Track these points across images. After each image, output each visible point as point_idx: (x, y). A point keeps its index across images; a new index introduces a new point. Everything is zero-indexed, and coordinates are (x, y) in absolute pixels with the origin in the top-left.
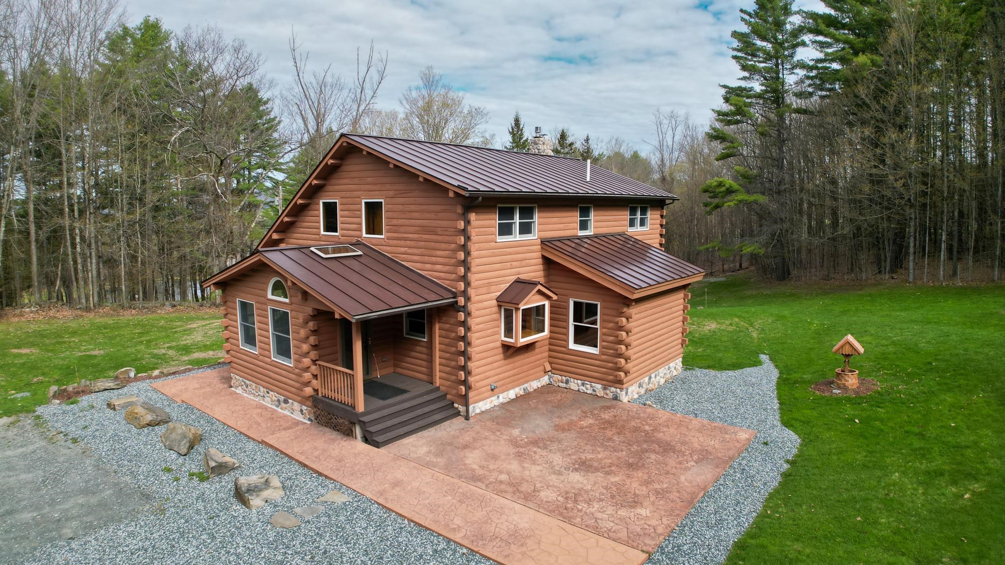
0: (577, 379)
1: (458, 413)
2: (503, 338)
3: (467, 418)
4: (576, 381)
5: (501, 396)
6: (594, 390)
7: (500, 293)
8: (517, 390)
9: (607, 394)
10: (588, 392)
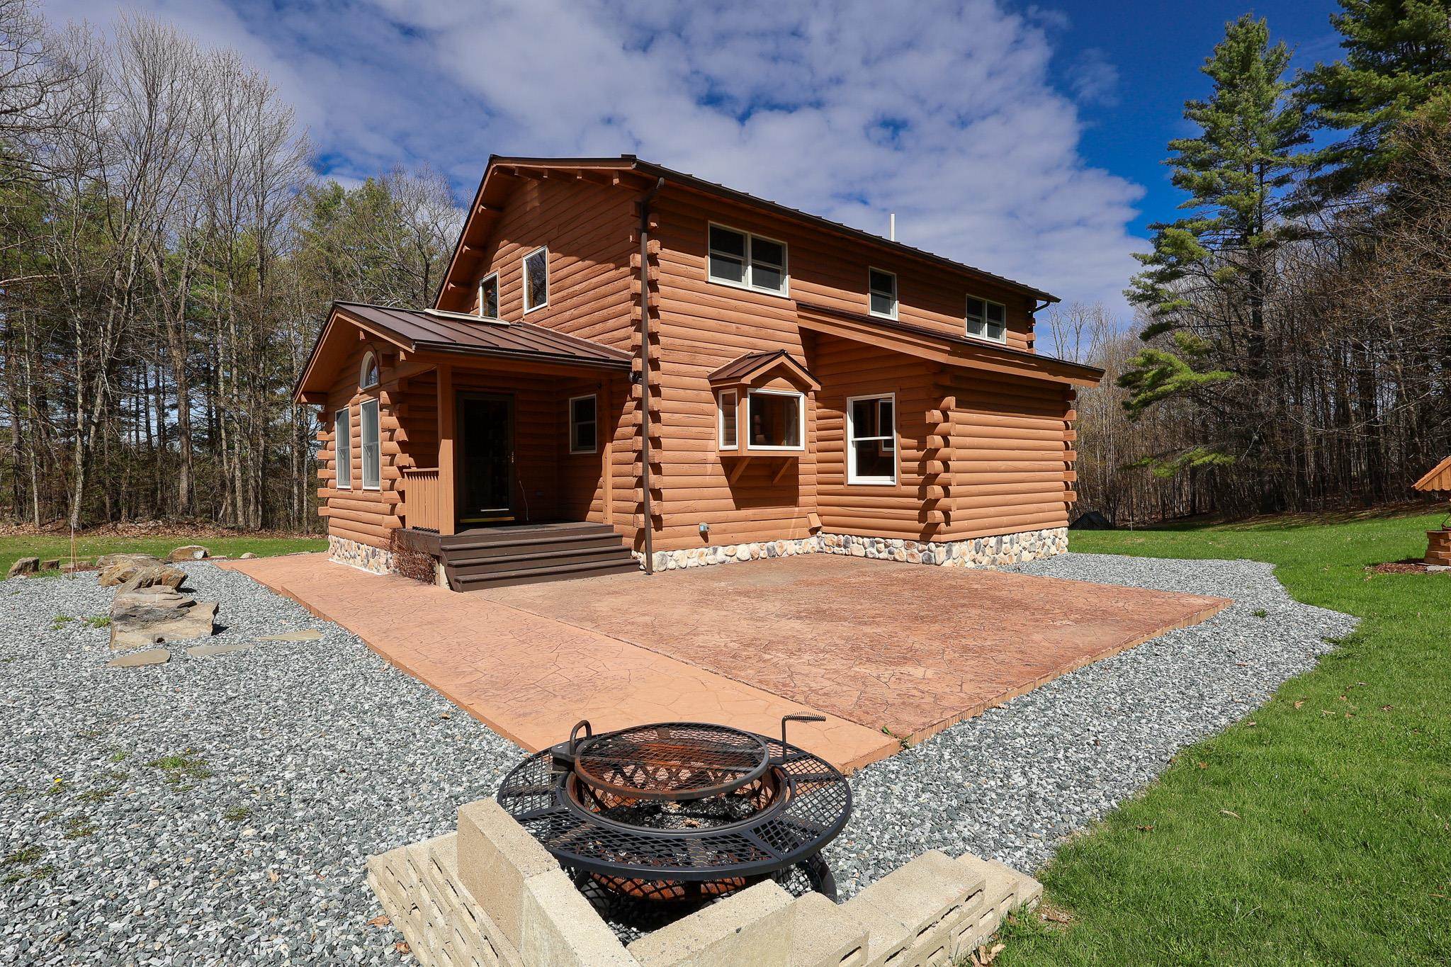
0: (862, 537)
1: (635, 565)
2: (722, 447)
3: (649, 570)
4: (861, 540)
5: (720, 549)
6: (890, 553)
7: (716, 370)
8: (754, 547)
9: (912, 555)
10: (881, 556)
